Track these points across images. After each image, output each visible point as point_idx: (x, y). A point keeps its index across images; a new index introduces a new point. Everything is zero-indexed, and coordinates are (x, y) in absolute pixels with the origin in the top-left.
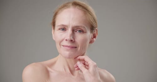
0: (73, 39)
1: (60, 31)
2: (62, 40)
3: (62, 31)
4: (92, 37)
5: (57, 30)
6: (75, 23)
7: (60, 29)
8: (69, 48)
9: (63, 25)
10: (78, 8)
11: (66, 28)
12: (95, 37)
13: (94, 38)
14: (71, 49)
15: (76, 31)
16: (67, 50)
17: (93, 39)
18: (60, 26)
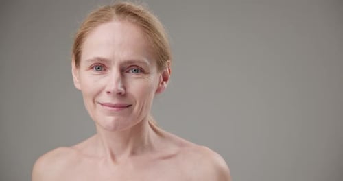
0: (122, 90)
1: (93, 72)
2: (99, 93)
3: (97, 73)
4: (160, 80)
5: (87, 70)
6: (125, 55)
7: (92, 68)
8: (115, 109)
9: (99, 59)
10: (129, 21)
11: (106, 65)
12: (165, 79)
13: (164, 82)
14: (120, 110)
15: (128, 72)
16: (111, 114)
17: (162, 83)
18: (92, 61)
